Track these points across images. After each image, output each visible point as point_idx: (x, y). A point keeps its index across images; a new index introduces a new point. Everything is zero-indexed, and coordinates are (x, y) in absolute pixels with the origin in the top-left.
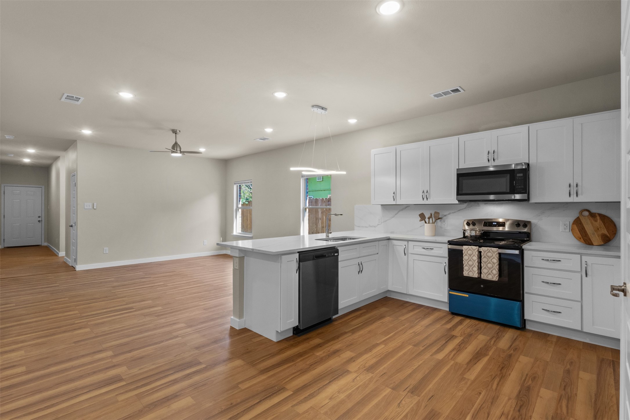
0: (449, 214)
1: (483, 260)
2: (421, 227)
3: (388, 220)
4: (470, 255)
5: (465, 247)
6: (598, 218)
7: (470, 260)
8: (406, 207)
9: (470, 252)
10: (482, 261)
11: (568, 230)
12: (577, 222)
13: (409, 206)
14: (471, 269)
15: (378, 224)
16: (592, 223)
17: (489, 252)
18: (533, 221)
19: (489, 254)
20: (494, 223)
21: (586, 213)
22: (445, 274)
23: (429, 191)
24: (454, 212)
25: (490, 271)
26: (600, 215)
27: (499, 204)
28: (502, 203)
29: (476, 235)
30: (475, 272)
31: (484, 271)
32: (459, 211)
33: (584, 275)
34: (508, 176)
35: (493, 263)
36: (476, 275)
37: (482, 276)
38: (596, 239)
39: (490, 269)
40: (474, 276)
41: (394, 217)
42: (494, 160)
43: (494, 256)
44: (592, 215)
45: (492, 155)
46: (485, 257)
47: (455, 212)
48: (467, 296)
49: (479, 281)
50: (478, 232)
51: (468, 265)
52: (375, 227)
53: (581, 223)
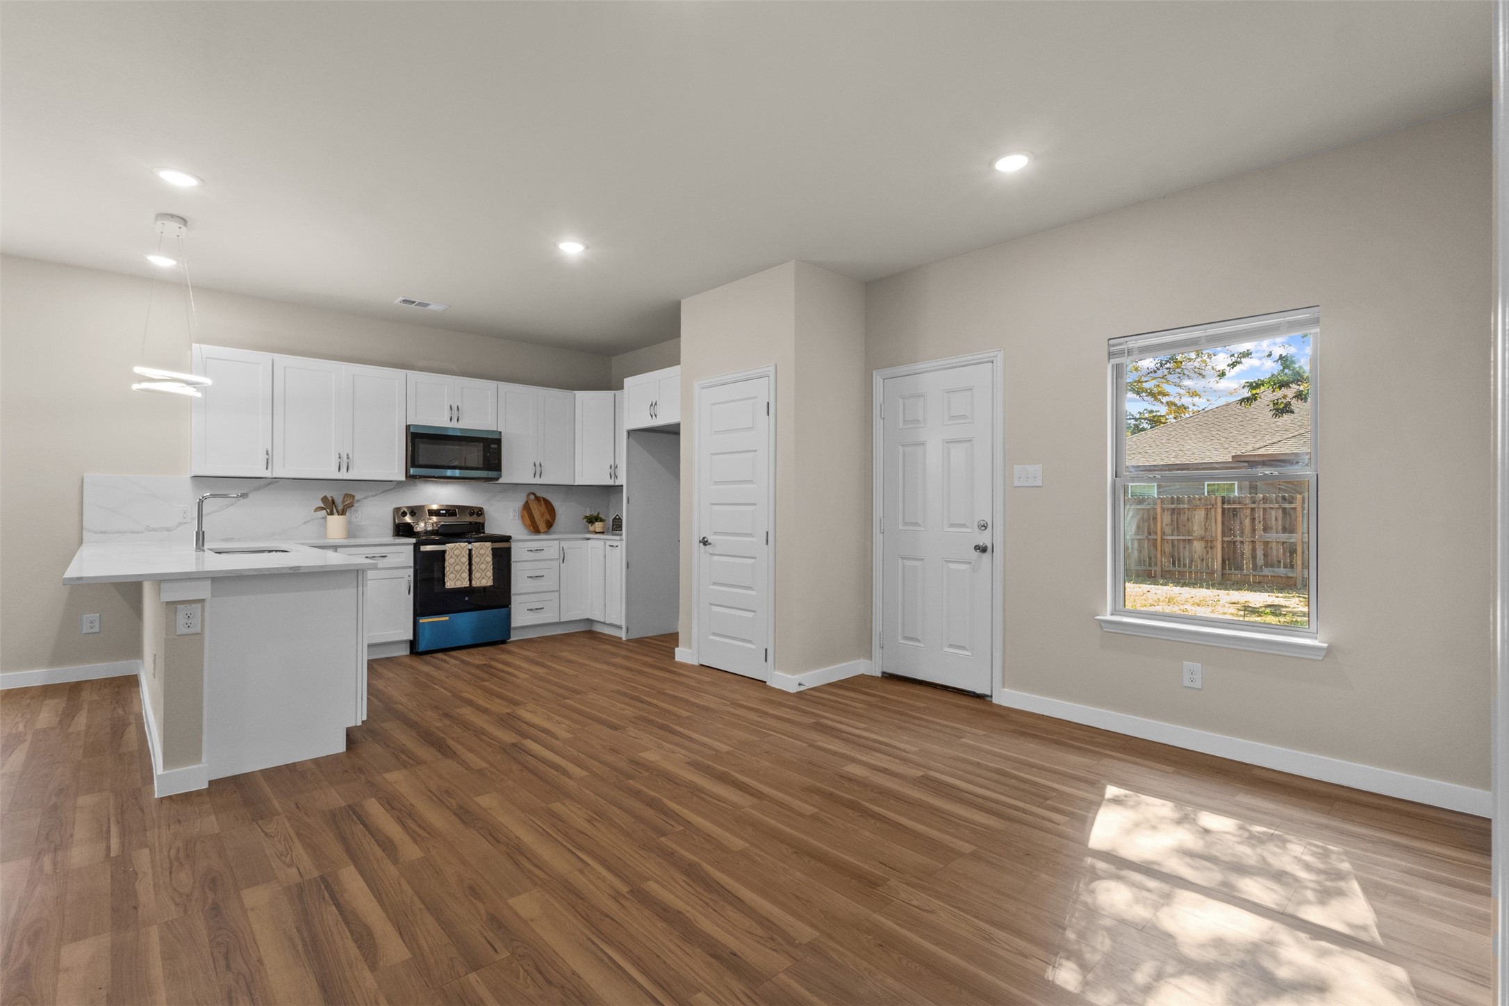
0: (365, 498)
1: (475, 560)
2: (305, 523)
3: (213, 512)
4: (457, 556)
5: (448, 547)
6: (542, 502)
7: (457, 564)
8: (269, 484)
9: (457, 552)
10: (473, 562)
11: (517, 518)
12: (527, 507)
13: (277, 482)
14: (458, 576)
15: (181, 524)
16: (538, 508)
17: (482, 548)
18: (485, 507)
19: (482, 551)
20: (441, 512)
21: (532, 497)
22: (409, 593)
23: (350, 456)
24: (374, 493)
25: (483, 575)
26: (544, 499)
27: (443, 483)
28: (448, 483)
29: (433, 530)
30: (464, 579)
31: (476, 575)
32: (383, 492)
33: (562, 561)
34: (481, 445)
35: (487, 562)
36: (466, 584)
37: (474, 583)
38: (542, 526)
39: (483, 571)
40: (463, 586)
41: (233, 505)
42: (458, 420)
43: (488, 552)
44: (538, 499)
45: (456, 411)
46: (477, 556)
47: (376, 495)
48: (448, 618)
49: (470, 591)
50: (435, 525)
51: (454, 572)
52: (168, 530)
53: (530, 509)
